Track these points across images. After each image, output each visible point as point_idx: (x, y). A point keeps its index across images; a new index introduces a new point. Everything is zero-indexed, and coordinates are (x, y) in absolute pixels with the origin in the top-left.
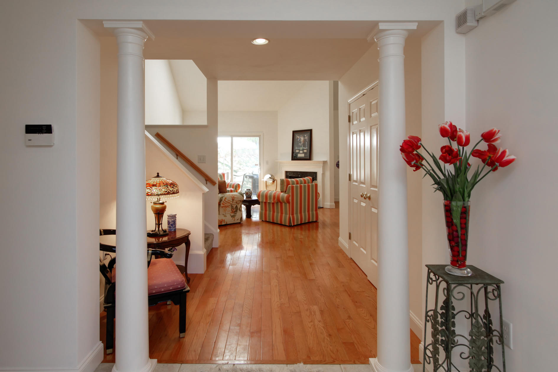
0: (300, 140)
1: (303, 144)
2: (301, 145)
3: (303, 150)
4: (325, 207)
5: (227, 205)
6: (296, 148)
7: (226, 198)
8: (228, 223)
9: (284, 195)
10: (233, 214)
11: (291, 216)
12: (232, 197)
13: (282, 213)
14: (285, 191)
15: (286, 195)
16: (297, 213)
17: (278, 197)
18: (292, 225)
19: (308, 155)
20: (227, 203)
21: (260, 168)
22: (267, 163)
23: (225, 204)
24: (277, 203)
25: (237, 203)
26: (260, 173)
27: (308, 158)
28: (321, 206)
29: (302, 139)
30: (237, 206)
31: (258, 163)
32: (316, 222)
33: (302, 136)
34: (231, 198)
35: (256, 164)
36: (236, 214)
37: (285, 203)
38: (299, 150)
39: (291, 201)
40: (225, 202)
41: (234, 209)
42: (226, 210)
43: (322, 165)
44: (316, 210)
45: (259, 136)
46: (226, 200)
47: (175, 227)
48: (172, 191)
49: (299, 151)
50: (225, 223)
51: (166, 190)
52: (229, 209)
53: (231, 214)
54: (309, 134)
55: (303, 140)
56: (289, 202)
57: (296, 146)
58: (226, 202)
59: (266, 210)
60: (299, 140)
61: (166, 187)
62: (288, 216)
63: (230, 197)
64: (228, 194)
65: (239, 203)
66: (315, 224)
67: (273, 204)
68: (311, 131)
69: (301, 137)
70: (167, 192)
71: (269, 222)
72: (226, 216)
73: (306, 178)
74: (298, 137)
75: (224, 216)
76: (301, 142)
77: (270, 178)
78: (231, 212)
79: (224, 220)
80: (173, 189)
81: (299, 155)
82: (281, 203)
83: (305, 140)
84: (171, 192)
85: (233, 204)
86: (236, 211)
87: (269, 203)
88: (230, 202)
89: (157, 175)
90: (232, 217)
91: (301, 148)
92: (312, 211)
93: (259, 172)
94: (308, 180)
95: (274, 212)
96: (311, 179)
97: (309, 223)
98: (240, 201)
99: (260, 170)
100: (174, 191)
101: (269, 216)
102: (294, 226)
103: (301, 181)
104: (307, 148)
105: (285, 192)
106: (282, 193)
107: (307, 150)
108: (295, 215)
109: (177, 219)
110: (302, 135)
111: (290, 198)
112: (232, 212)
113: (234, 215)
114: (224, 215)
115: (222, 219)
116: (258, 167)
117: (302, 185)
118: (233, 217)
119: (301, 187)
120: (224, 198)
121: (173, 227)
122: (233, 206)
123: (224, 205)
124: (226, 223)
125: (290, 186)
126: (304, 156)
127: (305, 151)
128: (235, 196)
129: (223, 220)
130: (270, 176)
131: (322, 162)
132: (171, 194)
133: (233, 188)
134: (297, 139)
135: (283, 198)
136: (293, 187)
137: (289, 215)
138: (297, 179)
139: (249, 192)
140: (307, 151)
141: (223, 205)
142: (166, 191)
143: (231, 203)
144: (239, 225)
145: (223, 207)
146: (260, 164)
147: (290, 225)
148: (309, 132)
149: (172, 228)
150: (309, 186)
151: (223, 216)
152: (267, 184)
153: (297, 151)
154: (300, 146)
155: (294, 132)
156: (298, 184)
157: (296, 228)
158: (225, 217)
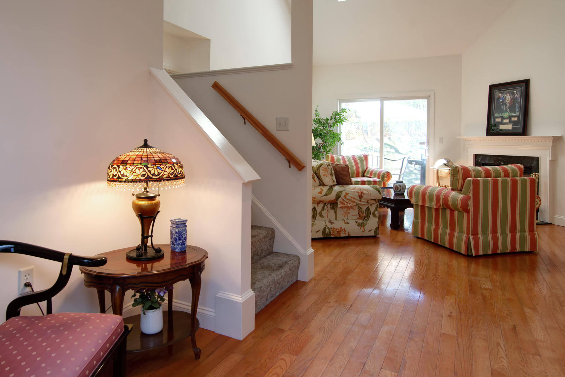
0: (504, 100)
1: (509, 106)
2: (506, 109)
3: (510, 117)
4: (556, 223)
5: (349, 205)
6: (496, 115)
7: (347, 194)
8: (352, 235)
9: (457, 196)
10: (360, 221)
11: (471, 237)
12: (358, 192)
13: (453, 229)
14: (459, 188)
15: (461, 196)
16: (485, 233)
17: (446, 199)
18: (474, 255)
19: (521, 125)
20: (349, 202)
21: (429, 149)
22: (441, 140)
23: (346, 203)
24: (444, 209)
25: (368, 202)
26: (429, 157)
27: (521, 131)
28: (548, 222)
29: (508, 97)
30: (368, 208)
31: (425, 141)
32: (532, 253)
33: (509, 93)
34: (357, 194)
35: (422, 141)
36: (367, 220)
37: (459, 211)
38: (503, 118)
39: (471, 208)
40: (345, 200)
41: (363, 214)
42: (349, 213)
43: (551, 144)
44: (531, 231)
45: (428, 98)
46: (348, 197)
47: (183, 243)
48: (156, 176)
49: (502, 120)
50: (347, 235)
51: (144, 173)
52: (355, 212)
53: (356, 221)
54: (523, 87)
55: (510, 99)
56: (468, 211)
57: (496, 111)
58: (348, 199)
59: (423, 220)
60: (501, 100)
61: (143, 167)
62: (465, 235)
63: (354, 192)
64: (351, 186)
65: (373, 203)
66: (527, 258)
67: (437, 210)
68: (526, 83)
69: (506, 95)
70: (146, 176)
71: (428, 242)
72: (348, 223)
73: (509, 167)
74: (500, 94)
75: (345, 223)
76: (505, 104)
77: (445, 165)
78: (358, 216)
79: (345, 229)
80: (160, 171)
81: (502, 127)
82: (452, 211)
83: (514, 101)
84: (153, 177)
85: (361, 204)
86: (368, 216)
87: (430, 208)
88: (354, 200)
89: (142, 143)
90: (358, 226)
91: (506, 115)
92: (522, 230)
93: (427, 155)
94: (513, 170)
95: (437, 225)
96: (520, 169)
97: (513, 253)
98: (375, 200)
99: (429, 151)
100: (163, 176)
101: (429, 232)
102: (478, 257)
103: (497, 172)
104: (518, 114)
105: (461, 190)
106: (453, 193)
107: (518, 117)
108: (480, 236)
109: (187, 228)
110: (508, 91)
111: (470, 203)
112: (360, 217)
113: (363, 223)
114: (344, 221)
115: (341, 228)
116: (425, 146)
117: (499, 178)
118: (361, 226)
119: (495, 183)
120: (343, 194)
121: (178, 244)
122: (361, 208)
123: (344, 204)
124: (349, 234)
125: (470, 180)
126: (511, 128)
127: (515, 119)
128: (365, 192)
129: (343, 228)
130: (445, 162)
131: (552, 138)
132: (154, 181)
133: (378, 178)
134: (499, 98)
135: (454, 200)
136: (476, 183)
137: (468, 234)
138: (489, 168)
139: (400, 186)
140: (518, 119)
141: (342, 205)
142: (144, 175)
143: (358, 202)
144: (373, 240)
145: (342, 208)
146: (428, 142)
147: (469, 254)
148: (524, 84)
149: (175, 246)
150: (514, 182)
151: (343, 223)
152: (439, 175)
153: (498, 120)
154: (502, 111)
155: (492, 88)
156: (490, 177)
157: (481, 261)
158: (346, 225)
